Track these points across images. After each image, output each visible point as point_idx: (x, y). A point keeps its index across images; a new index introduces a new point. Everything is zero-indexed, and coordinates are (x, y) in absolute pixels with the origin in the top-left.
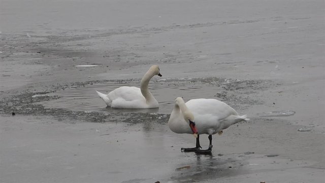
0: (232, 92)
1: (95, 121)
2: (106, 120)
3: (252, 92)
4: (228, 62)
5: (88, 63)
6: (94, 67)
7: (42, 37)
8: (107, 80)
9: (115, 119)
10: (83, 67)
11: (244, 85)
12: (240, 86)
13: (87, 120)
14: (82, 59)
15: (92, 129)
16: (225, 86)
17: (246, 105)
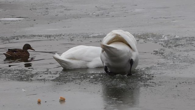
0: (170, 50)
1: (21, 79)
2: (32, 79)
3: (192, 50)
4: (166, 17)
5: (13, 16)
6: (20, 20)
8: (34, 34)
9: (42, 78)
10: (8, 21)
11: (183, 42)
12: (179, 42)
13: (12, 79)
14: (6, 11)
15: (17, 88)
16: (162, 43)
17: (185, 64)
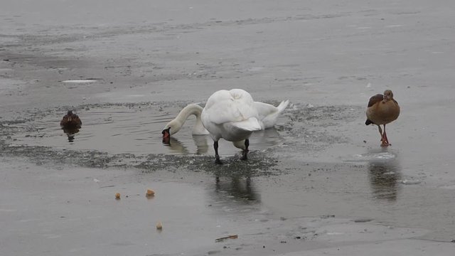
0: (301, 124)
1: (93, 165)
2: (108, 164)
3: (330, 124)
4: (295, 78)
5: (81, 78)
6: (91, 83)
7: (11, 36)
8: (111, 102)
9: (122, 163)
10: (74, 84)
11: (319, 113)
12: (312, 114)
13: (81, 164)
14: (73, 70)
15: (87, 178)
16: (290, 114)
17: (322, 143)
